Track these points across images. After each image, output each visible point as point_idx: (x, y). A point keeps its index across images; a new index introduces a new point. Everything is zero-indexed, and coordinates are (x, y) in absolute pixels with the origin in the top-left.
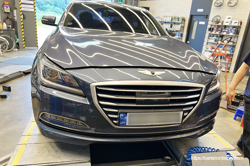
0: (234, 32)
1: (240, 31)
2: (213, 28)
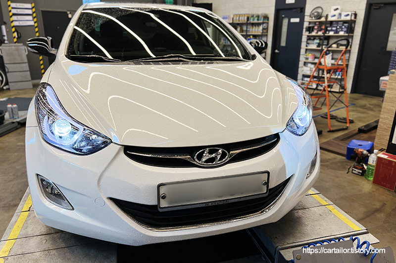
0: (345, 29)
1: (356, 28)
2: (313, 27)
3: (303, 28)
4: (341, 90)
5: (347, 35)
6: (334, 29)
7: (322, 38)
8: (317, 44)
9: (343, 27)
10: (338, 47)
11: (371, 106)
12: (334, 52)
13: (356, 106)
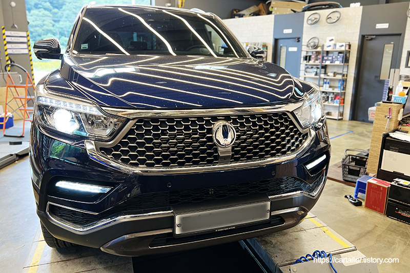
0: (341, 59)
1: (350, 58)
2: (310, 56)
3: (301, 57)
4: (340, 118)
5: (342, 64)
6: (330, 58)
7: (319, 67)
8: (315, 73)
9: (339, 57)
10: (334, 76)
11: (368, 134)
12: (331, 80)
13: (354, 133)
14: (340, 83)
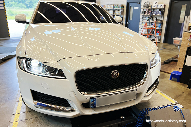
5: (161, 15)
9: (159, 12)
10: (157, 21)
11: (173, 49)
14: (160, 24)
